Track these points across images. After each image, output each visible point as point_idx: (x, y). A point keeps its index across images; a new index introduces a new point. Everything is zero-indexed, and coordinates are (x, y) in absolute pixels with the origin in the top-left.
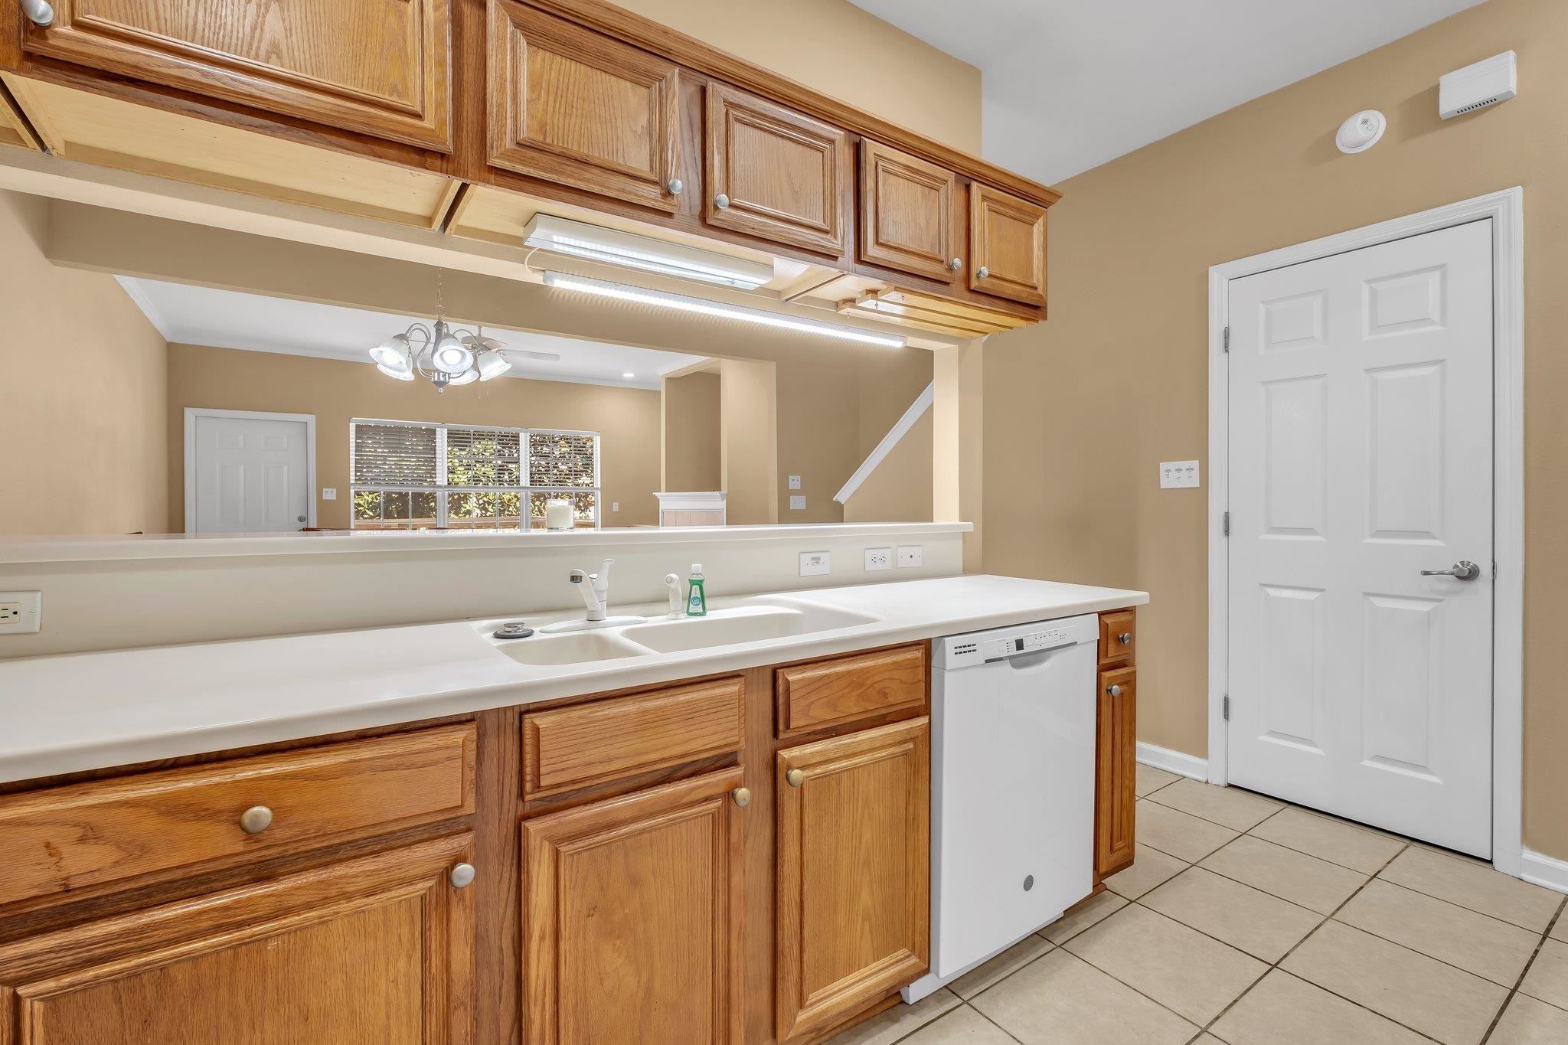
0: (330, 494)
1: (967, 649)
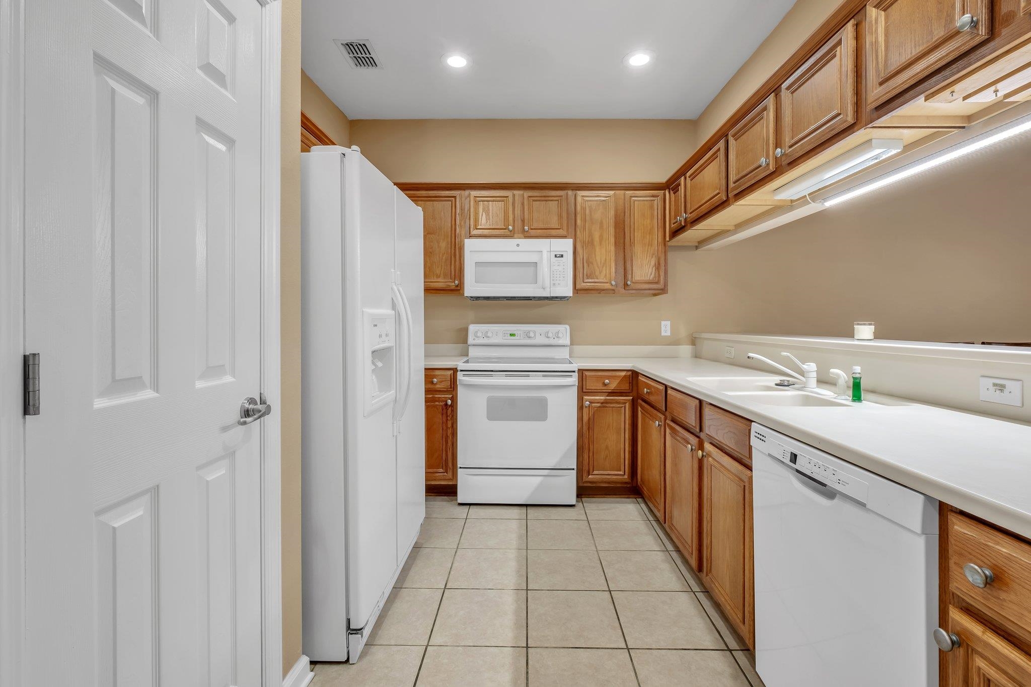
1: (761, 438)
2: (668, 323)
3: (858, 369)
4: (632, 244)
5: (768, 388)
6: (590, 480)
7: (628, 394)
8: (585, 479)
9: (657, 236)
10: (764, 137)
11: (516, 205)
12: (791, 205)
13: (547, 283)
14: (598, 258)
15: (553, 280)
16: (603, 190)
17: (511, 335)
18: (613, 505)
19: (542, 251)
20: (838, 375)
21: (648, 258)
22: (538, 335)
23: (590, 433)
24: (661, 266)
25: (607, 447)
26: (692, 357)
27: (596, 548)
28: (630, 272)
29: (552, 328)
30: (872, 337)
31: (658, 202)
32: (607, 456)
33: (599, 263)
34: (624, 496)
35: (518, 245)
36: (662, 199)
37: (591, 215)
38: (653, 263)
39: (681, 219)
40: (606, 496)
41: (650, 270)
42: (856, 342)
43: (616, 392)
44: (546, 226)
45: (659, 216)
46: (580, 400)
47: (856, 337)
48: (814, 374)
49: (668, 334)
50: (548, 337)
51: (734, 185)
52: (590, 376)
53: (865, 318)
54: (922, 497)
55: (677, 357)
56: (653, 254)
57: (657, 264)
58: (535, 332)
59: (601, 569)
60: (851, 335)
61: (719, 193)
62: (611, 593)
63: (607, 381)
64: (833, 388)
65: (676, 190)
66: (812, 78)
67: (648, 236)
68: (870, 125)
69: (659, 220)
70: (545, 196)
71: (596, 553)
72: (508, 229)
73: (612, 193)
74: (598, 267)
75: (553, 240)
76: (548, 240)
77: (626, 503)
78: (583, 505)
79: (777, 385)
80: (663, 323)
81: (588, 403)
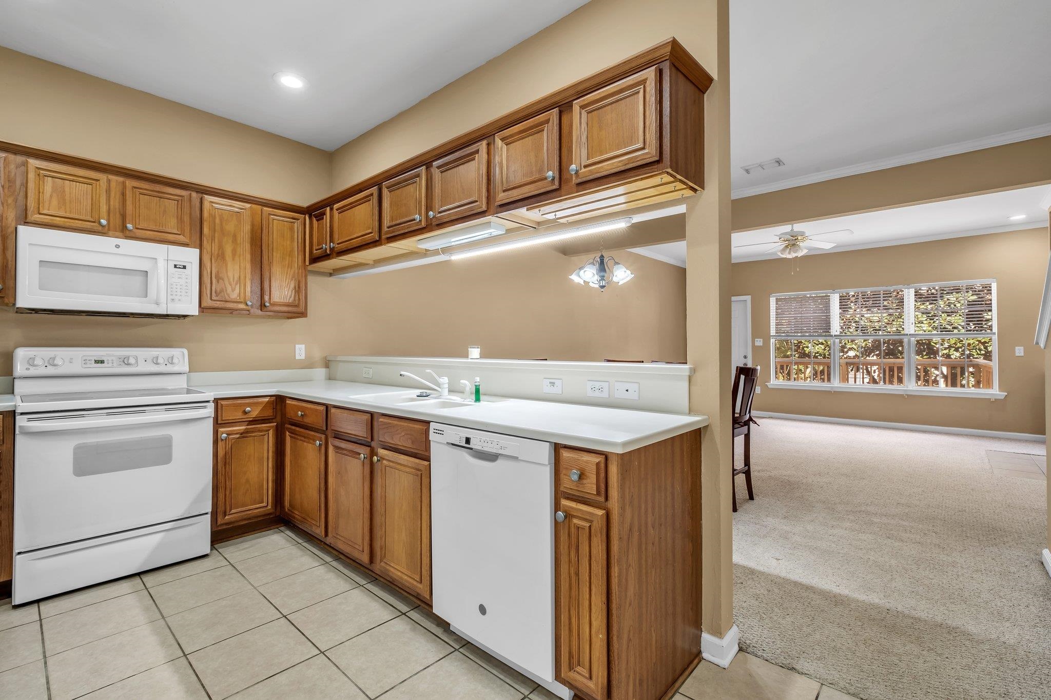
0: (759, 342)
1: (439, 432)
2: (303, 346)
3: (478, 379)
4: (270, 264)
5: (412, 400)
6: (227, 521)
7: (271, 421)
8: (220, 521)
9: (297, 260)
10: (416, 197)
11: (113, 194)
12: (426, 253)
13: (163, 299)
14: (230, 274)
15: (172, 295)
16: (236, 200)
17: (97, 362)
18: (254, 542)
19: (156, 259)
20: (465, 385)
21: (287, 280)
22: (141, 361)
23: (227, 469)
24: (300, 289)
25: (247, 481)
26: (326, 379)
27: (253, 586)
28: (268, 293)
29: (162, 353)
30: (479, 357)
31: (297, 225)
32: (248, 490)
33: (232, 280)
34: (264, 529)
35: (117, 246)
36: (303, 223)
37: (221, 224)
38: (292, 286)
39: (326, 246)
40: (243, 535)
41: (290, 292)
42: (470, 360)
43: (258, 420)
44: (161, 229)
45: (300, 240)
46: (216, 433)
47: (470, 357)
48: (446, 386)
49: (303, 357)
50: (157, 364)
51: (387, 229)
52: (227, 406)
53: (474, 344)
54: (548, 443)
55: (311, 380)
56: (293, 277)
57: (297, 287)
58: (136, 358)
59: (267, 602)
60: (467, 356)
61: (371, 233)
62: (286, 618)
63: (248, 409)
64: (461, 395)
65: (320, 217)
66: (457, 168)
67: (288, 258)
68: (496, 215)
69: (299, 243)
70: (159, 192)
71: (254, 590)
72: (100, 223)
73: (248, 206)
74: (231, 285)
75: (172, 248)
76: (164, 247)
77: (268, 535)
78: (218, 551)
79: (418, 396)
80: (297, 346)
81: (225, 435)
